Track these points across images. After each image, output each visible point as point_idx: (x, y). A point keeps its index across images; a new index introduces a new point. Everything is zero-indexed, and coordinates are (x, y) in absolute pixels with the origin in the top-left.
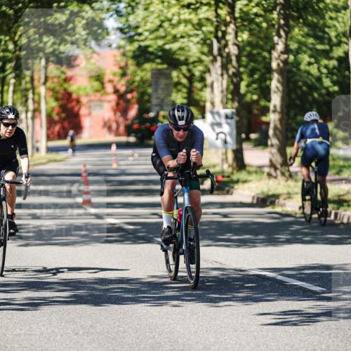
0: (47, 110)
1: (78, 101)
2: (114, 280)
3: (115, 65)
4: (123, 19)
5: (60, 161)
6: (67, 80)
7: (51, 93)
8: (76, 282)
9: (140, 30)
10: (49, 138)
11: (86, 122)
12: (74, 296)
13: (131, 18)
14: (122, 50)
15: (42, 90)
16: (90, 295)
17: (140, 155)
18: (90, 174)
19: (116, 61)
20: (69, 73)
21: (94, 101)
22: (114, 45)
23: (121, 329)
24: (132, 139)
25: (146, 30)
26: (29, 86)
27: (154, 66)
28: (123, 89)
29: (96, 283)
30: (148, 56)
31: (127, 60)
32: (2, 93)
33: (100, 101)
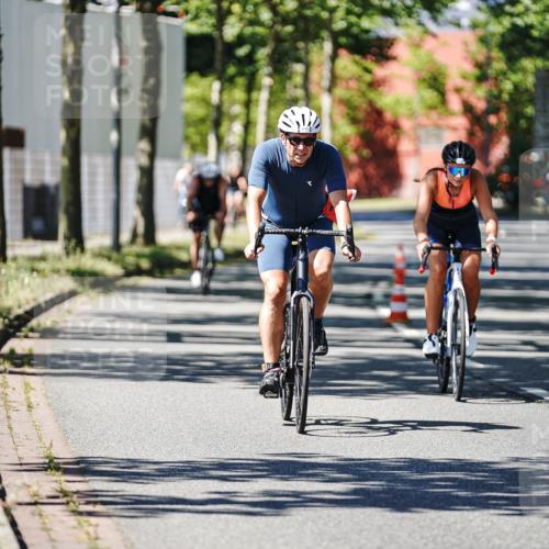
0: (333, 139)
1: (396, 126)
3: (466, 59)
6: (374, 85)
7: (344, 109)
12: (355, 492)
14: (480, 32)
15: (325, 101)
17: (509, 233)
18: (409, 266)
19: (468, 51)
20: (380, 71)
21: (425, 126)
22: (465, 22)
24: (497, 203)
26: (300, 93)
27: (539, 63)
28: (481, 105)
30: (528, 42)
31: (489, 50)
32: (248, 104)
33: (438, 127)
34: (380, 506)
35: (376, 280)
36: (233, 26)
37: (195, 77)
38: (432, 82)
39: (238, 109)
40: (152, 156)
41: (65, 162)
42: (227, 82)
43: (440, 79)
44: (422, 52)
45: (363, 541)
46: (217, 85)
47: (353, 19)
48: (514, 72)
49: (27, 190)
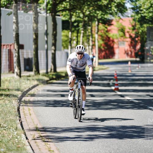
0: (98, 45)
1: (113, 41)
2: (128, 127)
3: (130, 25)
4: (134, 3)
5: (104, 69)
6: (108, 31)
7: (100, 37)
8: (111, 128)
9: (141, 9)
10: (99, 58)
11: (117, 51)
12: (110, 134)
13: (137, 3)
14: (133, 18)
15: (96, 36)
16: (117, 134)
17: (142, 67)
18: (118, 76)
19: (130, 23)
20: (109, 28)
21: (120, 41)
22: (130, 15)
23: (131, 150)
24: (138, 59)
25: (144, 9)
26: (90, 34)
27: (148, 25)
28: (134, 36)
29: (120, 128)
30: (145, 20)
31: (136, 22)
32: (77, 37)
33: (123, 41)
34: (117, 138)
35: (110, 80)
36: (74, 18)
37: (65, 31)
38: (122, 30)
39: (75, 38)
40: (55, 50)
41: (34, 53)
42: (72, 32)
43: (124, 30)
44: (119, 23)
45: (114, 147)
46: (70, 33)
47: (103, 16)
48: (142, 27)
49: (25, 59)
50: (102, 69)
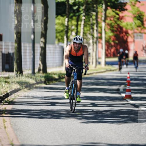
0: (105, 37)
1: (127, 33)
5: (113, 71)
6: (120, 19)
7: (109, 27)
10: (107, 56)
15: (103, 25)
18: (131, 79)
20: (121, 14)
21: (136, 33)
26: (95, 22)
32: (77, 26)
33: (141, 33)
35: (120, 84)
37: (59, 17)
38: (139, 18)
39: (73, 27)
40: (45, 43)
41: (16, 45)
43: (142, 17)
44: (136, 8)
46: (67, 19)
49: (3, 55)
50: (111, 70)
